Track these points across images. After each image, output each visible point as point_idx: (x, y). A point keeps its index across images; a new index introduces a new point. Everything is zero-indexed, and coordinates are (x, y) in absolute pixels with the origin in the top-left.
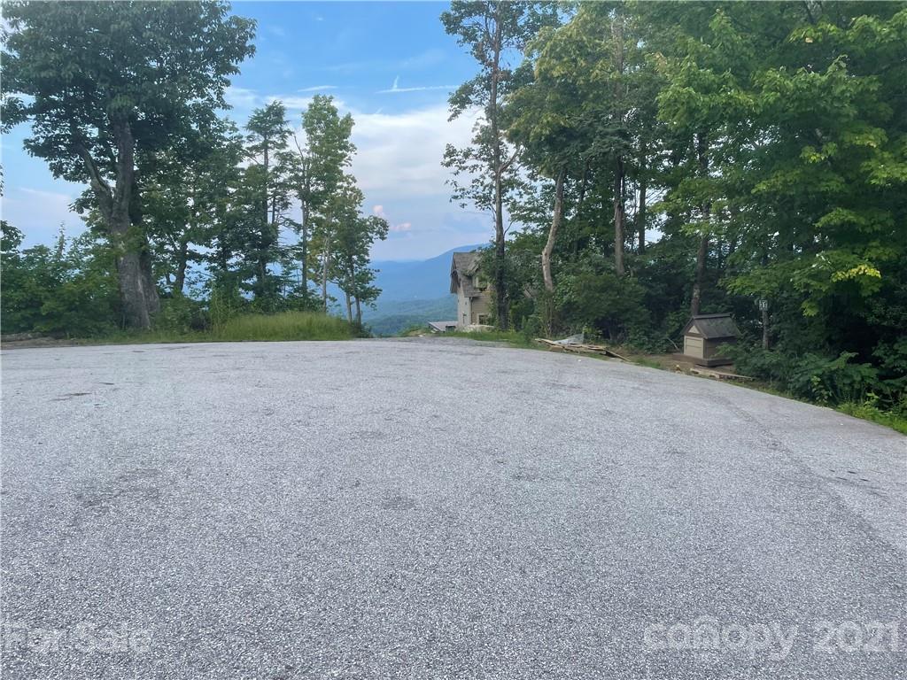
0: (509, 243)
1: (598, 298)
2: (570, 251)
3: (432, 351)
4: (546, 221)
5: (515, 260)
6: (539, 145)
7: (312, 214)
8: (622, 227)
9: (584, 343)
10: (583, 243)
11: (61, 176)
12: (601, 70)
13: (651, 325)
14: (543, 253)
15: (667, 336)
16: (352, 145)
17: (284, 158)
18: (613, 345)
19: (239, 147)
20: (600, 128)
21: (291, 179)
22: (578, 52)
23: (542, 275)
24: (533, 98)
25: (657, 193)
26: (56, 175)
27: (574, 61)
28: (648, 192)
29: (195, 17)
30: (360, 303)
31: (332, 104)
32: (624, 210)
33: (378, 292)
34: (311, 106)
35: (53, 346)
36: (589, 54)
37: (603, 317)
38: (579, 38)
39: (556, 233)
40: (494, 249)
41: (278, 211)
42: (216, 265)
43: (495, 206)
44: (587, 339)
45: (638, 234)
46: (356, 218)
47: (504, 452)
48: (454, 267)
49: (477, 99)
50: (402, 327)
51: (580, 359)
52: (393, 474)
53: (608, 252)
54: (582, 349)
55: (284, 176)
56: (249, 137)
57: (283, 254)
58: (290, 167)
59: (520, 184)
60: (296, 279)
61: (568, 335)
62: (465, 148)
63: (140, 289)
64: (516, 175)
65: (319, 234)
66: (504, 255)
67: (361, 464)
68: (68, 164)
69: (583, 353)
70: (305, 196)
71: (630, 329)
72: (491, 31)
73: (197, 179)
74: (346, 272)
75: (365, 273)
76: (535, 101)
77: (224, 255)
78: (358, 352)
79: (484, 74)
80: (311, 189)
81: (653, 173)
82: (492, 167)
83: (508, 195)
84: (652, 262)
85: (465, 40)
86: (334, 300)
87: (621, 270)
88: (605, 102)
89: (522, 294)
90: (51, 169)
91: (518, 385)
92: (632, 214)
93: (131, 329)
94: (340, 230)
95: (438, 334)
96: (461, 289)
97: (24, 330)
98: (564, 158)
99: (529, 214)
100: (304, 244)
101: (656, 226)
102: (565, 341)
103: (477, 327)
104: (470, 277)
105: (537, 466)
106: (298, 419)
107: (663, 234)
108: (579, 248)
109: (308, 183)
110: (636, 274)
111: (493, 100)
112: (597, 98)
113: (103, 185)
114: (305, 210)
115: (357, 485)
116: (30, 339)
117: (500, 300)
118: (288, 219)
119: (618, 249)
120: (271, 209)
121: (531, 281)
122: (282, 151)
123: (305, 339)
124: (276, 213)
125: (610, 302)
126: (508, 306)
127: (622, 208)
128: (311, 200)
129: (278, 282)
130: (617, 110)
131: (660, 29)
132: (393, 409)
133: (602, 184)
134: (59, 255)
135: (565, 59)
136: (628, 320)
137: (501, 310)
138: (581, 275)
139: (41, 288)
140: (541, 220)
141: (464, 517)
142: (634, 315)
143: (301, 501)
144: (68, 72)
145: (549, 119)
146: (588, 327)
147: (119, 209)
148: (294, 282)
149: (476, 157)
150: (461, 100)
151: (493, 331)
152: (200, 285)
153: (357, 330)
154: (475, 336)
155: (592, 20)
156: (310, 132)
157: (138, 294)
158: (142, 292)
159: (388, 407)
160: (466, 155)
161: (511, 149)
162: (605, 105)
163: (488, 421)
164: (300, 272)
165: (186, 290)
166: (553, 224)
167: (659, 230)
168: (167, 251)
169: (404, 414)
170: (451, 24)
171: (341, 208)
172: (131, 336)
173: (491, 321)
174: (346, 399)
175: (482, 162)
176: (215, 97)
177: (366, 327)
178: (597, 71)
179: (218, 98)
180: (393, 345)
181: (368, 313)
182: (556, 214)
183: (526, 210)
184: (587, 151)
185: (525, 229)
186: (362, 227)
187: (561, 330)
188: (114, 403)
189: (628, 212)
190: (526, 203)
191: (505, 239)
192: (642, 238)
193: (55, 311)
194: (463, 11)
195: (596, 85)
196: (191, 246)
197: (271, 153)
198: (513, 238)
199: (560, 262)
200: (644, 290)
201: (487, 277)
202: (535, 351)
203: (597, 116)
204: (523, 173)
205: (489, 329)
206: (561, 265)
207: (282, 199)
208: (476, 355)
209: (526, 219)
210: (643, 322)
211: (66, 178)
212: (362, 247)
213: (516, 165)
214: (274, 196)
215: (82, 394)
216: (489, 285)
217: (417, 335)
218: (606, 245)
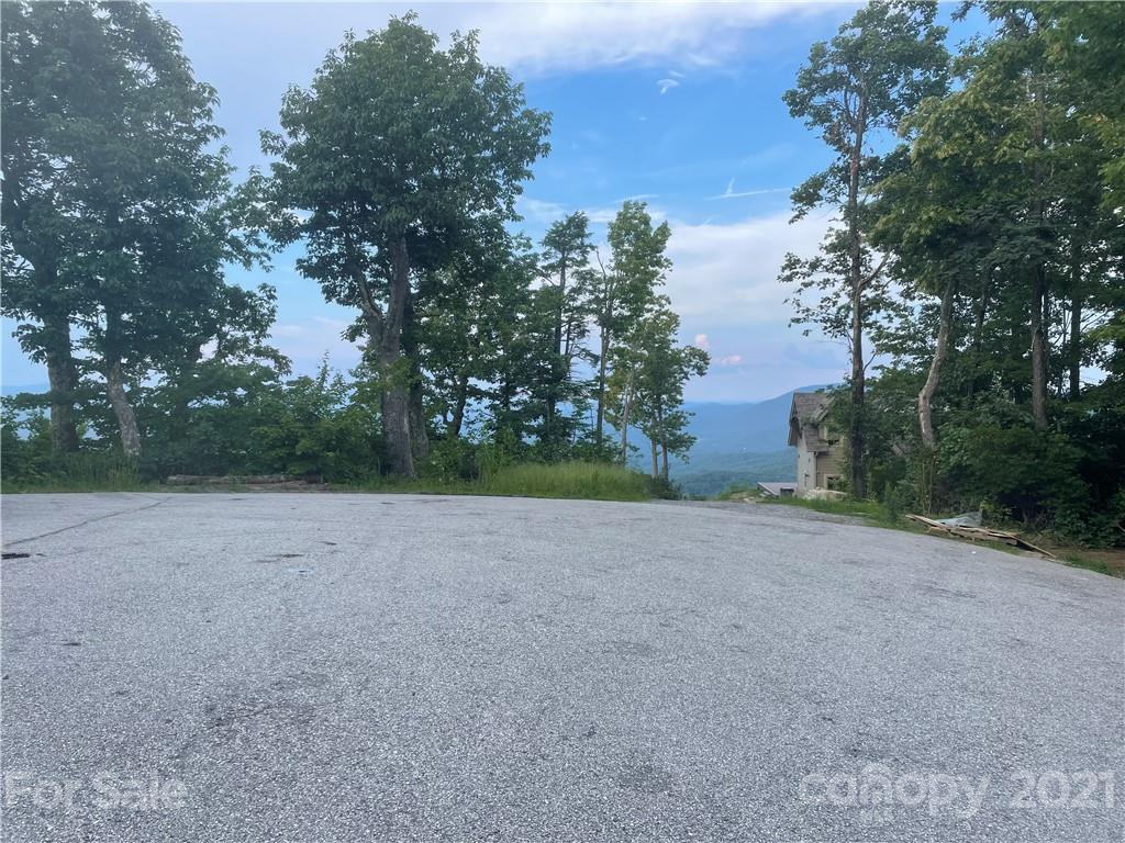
0: (872, 382)
1: (1005, 462)
2: (962, 392)
3: (751, 524)
4: (928, 352)
5: (880, 406)
6: (916, 250)
7: (612, 343)
8: (1043, 361)
9: (982, 525)
10: (982, 383)
11: (334, 300)
12: (1010, 146)
13: (1092, 504)
14: (921, 396)
15: (1116, 523)
16: (666, 260)
17: (583, 277)
18: (1028, 530)
19: (532, 265)
20: (1008, 225)
21: (590, 302)
22: (975, 125)
23: (919, 426)
24: (909, 187)
25: (1099, 315)
26: (329, 299)
27: (971, 136)
28: (1085, 312)
29: (481, 114)
30: (669, 454)
31: (644, 212)
32: (1047, 338)
33: (690, 441)
34: (620, 214)
35: (305, 490)
36: (993, 126)
37: (1012, 490)
38: (977, 106)
39: (939, 370)
40: (850, 389)
41: (573, 340)
42: (498, 402)
43: (851, 332)
44: (986, 520)
45: (1068, 373)
46: (668, 348)
47: (836, 700)
48: (794, 412)
49: (830, 195)
50: (723, 488)
51: (975, 549)
52: (649, 721)
53: (1022, 396)
54: (979, 536)
55: (583, 298)
56: (545, 254)
57: (576, 391)
58: (590, 288)
59: (890, 305)
60: (588, 422)
61: (957, 512)
62: (811, 259)
63: (406, 429)
64: (883, 293)
65: (621, 367)
66: (863, 398)
67: (607, 696)
68: (341, 286)
69: (979, 541)
70: (606, 322)
71: (1055, 508)
72: (851, 108)
73: (484, 303)
74: (652, 414)
75: (677, 417)
76: (911, 191)
77: (508, 391)
78: (649, 520)
79: (841, 164)
80: (614, 313)
81: (1093, 285)
82: (848, 281)
83: (871, 319)
84: (1092, 413)
85: (815, 123)
86: (635, 449)
87: (1042, 423)
88: (1016, 190)
89: (890, 450)
90: (324, 292)
91: (873, 585)
92: (1058, 344)
93: (392, 476)
94: (648, 362)
95: (771, 499)
96: (803, 442)
97: (277, 471)
98: (954, 266)
99: (901, 344)
100: (601, 379)
101: (1098, 362)
102: (952, 522)
103: (822, 493)
104: (815, 426)
105: (891, 733)
106: (540, 612)
107: (1109, 373)
108: (976, 390)
109: (611, 306)
110: (1065, 429)
111: (853, 195)
112: (1003, 184)
113: (374, 309)
114: (605, 339)
115: (590, 735)
116: (281, 482)
117: (856, 457)
118: (583, 350)
119: (1037, 393)
120: (565, 338)
121: (901, 433)
122: (583, 269)
123: (587, 497)
124: (570, 342)
125: (1025, 469)
126: (868, 466)
127: (1043, 335)
128: (611, 325)
129: (567, 425)
130: (1037, 199)
131: (1102, 87)
132: (675, 608)
133: (1013, 302)
134: (321, 387)
135: (957, 135)
136: (1053, 495)
137: (857, 472)
138: (978, 428)
139: (298, 424)
140: (921, 351)
141: (749, 823)
142: (1063, 489)
143: (499, 753)
144: (341, 184)
145: (932, 214)
146: (988, 502)
147: (389, 337)
148: (587, 425)
149: (828, 270)
150: (807, 196)
151: (845, 499)
152: (478, 426)
153: (661, 489)
154: (818, 505)
155: (997, 83)
156: (616, 246)
157: (403, 434)
158: (407, 432)
159: (669, 605)
160: (814, 266)
161: (876, 258)
162: (1015, 194)
163: (816, 642)
164: (595, 414)
165: (463, 431)
166: (936, 357)
167: (1102, 367)
168: (447, 386)
169: (691, 618)
170: (797, 104)
171: (650, 336)
172: (389, 483)
173: (842, 486)
174: (613, 588)
175: (835, 276)
176: (504, 207)
177: (674, 485)
178: (1005, 148)
179: (508, 207)
180: (697, 513)
181: (679, 468)
182: (941, 342)
183: (899, 338)
184: (988, 257)
185: (895, 363)
186: (676, 359)
187: (947, 504)
188: (324, 571)
189: (1052, 340)
190: (897, 329)
191: (866, 377)
192: (1075, 378)
193: (310, 451)
194: (814, 87)
195: (1003, 167)
196: (472, 381)
197: (568, 272)
198: (878, 375)
199: (946, 409)
200: (1078, 453)
201: (838, 426)
202: (903, 533)
203: (1005, 210)
204: (894, 290)
205: (838, 496)
206: (948, 413)
207: (579, 326)
208: (816, 534)
209: (897, 351)
210: (1080, 499)
211: (339, 301)
212: (673, 384)
213: (884, 280)
214: (569, 322)
215: (294, 556)
216: (842, 438)
217: (741, 499)
218: (1017, 387)
